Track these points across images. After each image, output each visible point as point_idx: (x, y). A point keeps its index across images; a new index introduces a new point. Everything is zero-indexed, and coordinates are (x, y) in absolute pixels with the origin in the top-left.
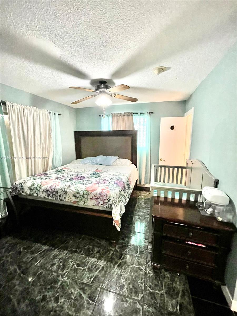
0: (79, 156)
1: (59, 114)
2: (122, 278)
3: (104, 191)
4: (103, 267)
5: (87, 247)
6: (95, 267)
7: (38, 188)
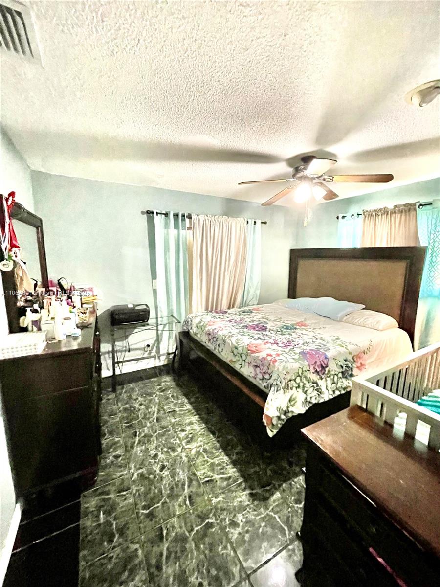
0: (292, 293)
1: (262, 223)
2: (243, 515)
3: (269, 358)
4: (230, 477)
5: (230, 437)
6: (221, 469)
7: (203, 328)
